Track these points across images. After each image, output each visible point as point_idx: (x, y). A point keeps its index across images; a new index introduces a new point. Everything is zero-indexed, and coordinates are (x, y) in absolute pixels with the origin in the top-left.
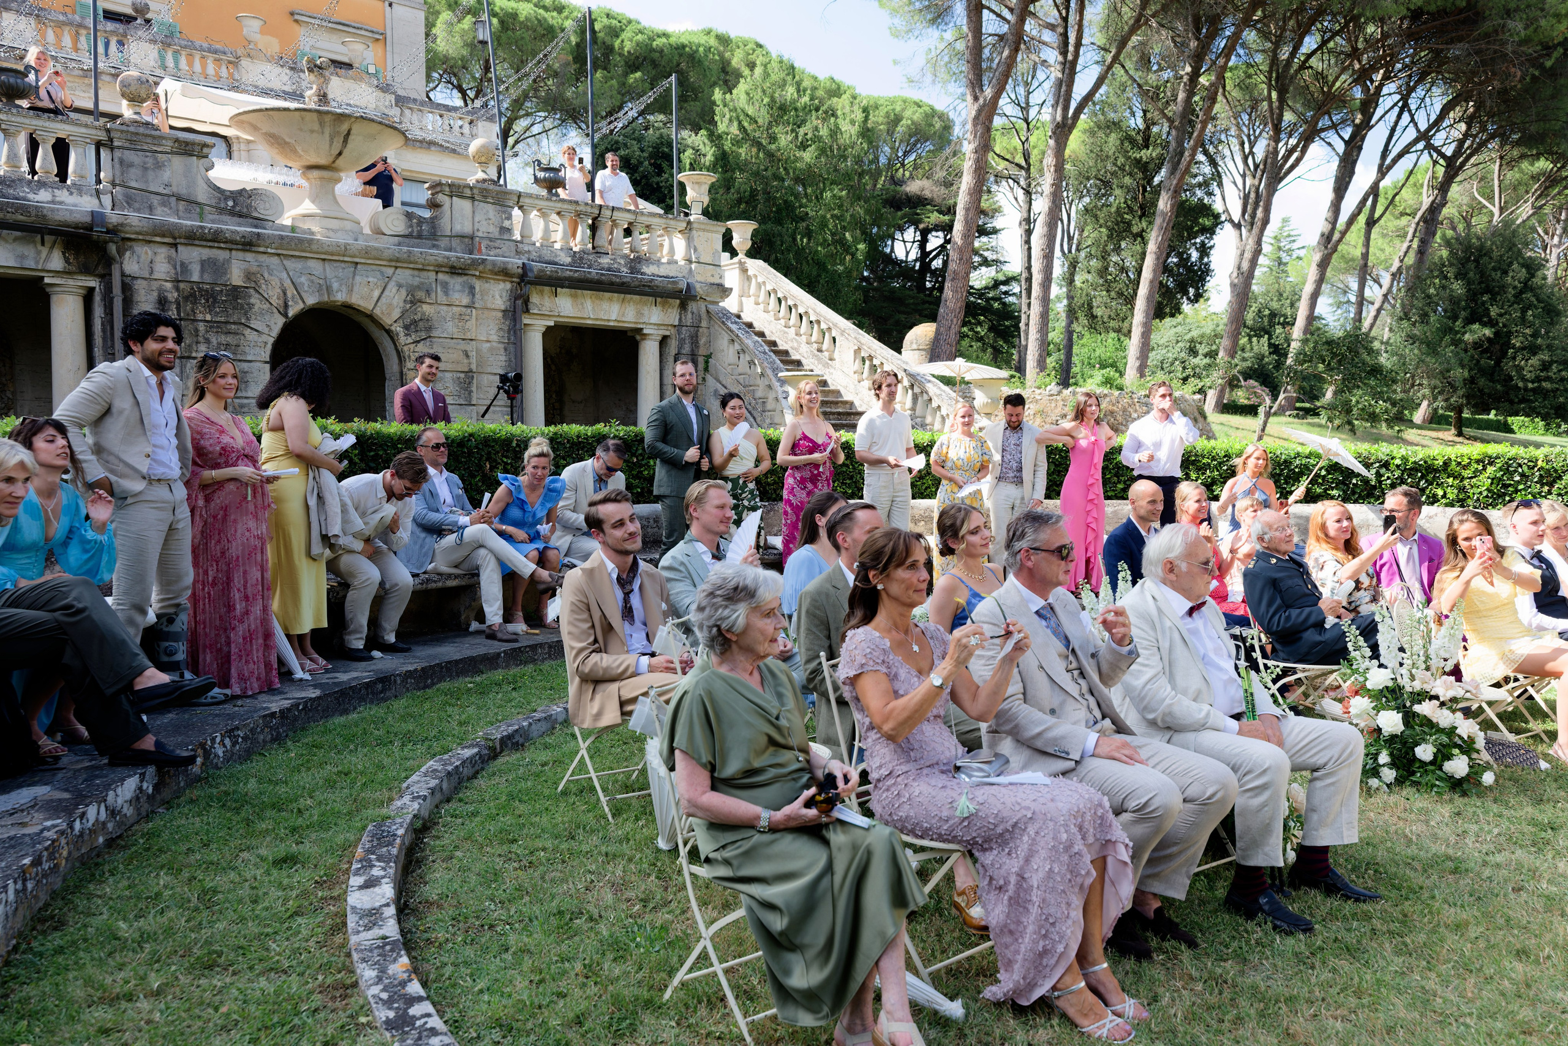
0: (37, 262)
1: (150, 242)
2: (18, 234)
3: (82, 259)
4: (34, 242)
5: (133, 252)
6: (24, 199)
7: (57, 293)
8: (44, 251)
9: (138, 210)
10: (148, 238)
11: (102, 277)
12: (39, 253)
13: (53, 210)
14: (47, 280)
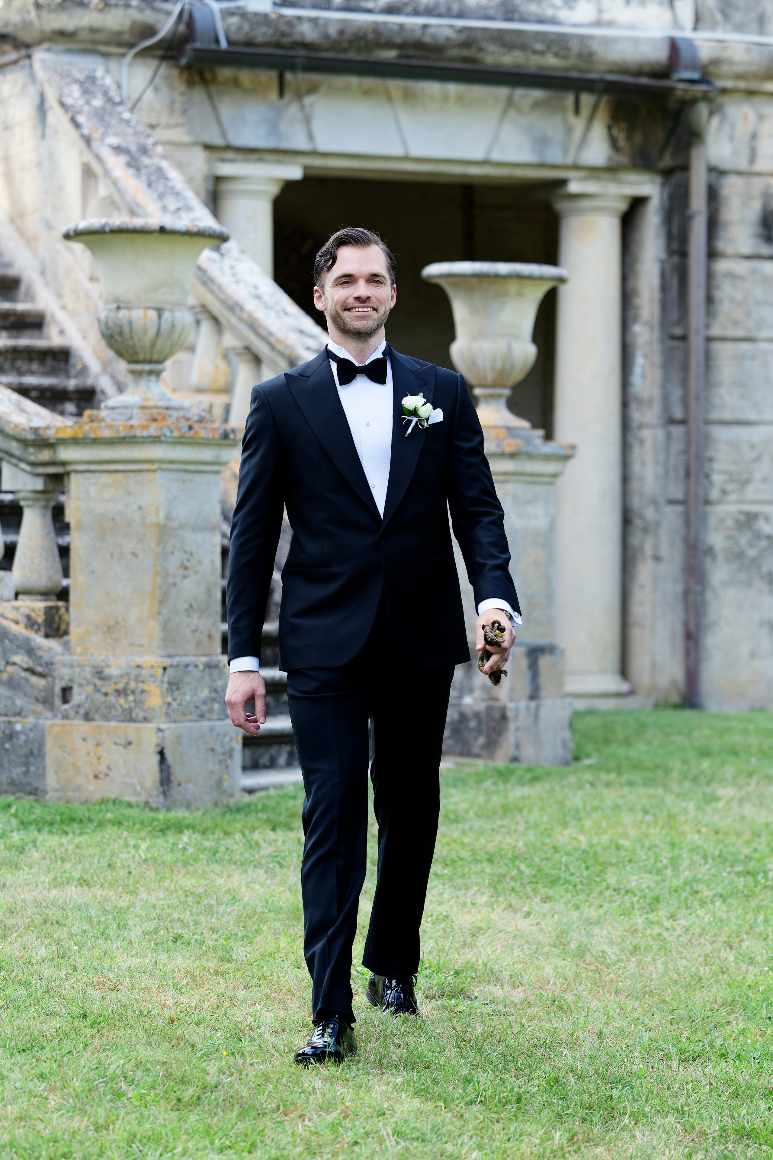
0: (565, 151)
1: (751, 93)
2: (538, 94)
3: (638, 138)
4: (562, 109)
5: (724, 118)
6: (553, 21)
7: (581, 212)
8: (578, 124)
9: (739, 28)
10: (754, 85)
11: (667, 173)
12: (569, 130)
13: (606, 41)
14: (574, 187)
